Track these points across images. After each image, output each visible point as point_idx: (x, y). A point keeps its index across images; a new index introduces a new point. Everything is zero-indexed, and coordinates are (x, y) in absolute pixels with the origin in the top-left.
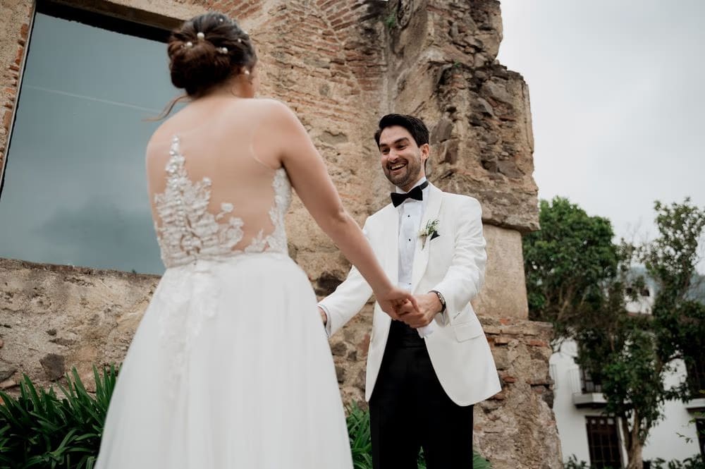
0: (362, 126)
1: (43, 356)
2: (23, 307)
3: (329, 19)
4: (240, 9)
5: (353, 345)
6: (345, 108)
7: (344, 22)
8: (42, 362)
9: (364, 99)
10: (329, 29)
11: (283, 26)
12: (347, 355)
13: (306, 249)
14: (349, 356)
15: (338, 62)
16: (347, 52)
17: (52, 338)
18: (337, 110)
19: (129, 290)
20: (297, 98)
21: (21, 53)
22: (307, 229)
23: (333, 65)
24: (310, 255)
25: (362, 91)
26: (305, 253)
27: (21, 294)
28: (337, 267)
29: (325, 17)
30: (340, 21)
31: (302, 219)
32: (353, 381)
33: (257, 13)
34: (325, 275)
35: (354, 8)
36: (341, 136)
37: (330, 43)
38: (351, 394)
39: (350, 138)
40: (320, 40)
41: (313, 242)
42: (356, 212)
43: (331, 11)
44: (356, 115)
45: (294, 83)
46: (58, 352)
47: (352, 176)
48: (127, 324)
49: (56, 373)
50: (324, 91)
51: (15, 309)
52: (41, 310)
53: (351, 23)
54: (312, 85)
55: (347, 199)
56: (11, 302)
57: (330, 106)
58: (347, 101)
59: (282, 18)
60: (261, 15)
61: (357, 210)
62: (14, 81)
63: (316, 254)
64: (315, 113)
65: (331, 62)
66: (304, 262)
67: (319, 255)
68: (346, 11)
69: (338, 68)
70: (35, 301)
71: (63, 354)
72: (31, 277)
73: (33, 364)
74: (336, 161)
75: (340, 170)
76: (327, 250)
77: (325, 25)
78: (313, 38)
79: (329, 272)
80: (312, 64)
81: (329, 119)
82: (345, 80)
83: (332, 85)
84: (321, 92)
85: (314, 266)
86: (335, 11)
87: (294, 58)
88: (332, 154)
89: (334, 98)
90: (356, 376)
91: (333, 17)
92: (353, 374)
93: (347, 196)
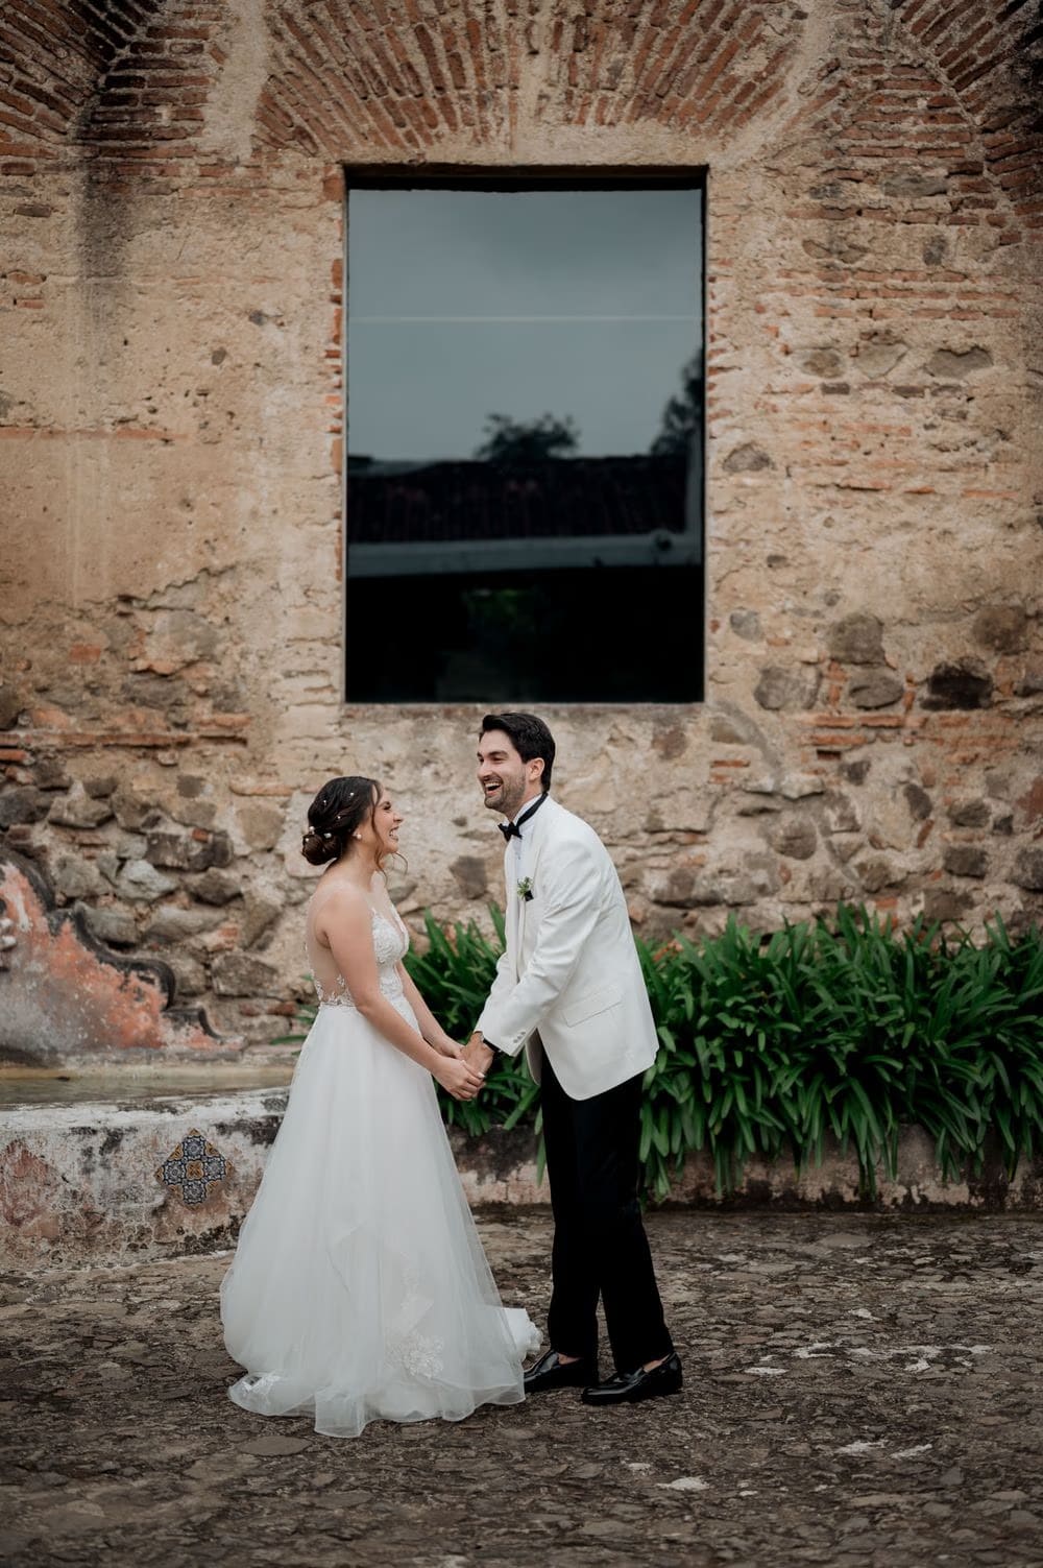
0: (1023, 320)
1: (453, 860)
2: (411, 784)
3: (943, 64)
4: (738, 100)
5: (1007, 802)
6: (983, 285)
7: (981, 60)
8: (452, 870)
9: (1031, 251)
10: (944, 91)
11: (837, 117)
12: (991, 825)
13: (901, 621)
14: (996, 827)
15: (967, 169)
16: (988, 137)
17: (463, 830)
18: (964, 294)
19: (572, 739)
20: (871, 285)
21: (338, 319)
22: (902, 579)
23: (955, 182)
24: (909, 633)
25: (1025, 233)
26: (898, 630)
27: (404, 764)
28: (970, 650)
29: (933, 64)
30: (971, 60)
31: (890, 560)
32: (1004, 872)
33: (772, 102)
34: (941, 671)
35: (1002, 17)
36: (976, 355)
37: (946, 127)
38: (999, 898)
39: (996, 354)
40: (922, 126)
41: (915, 606)
42: (1011, 526)
43: (948, 40)
44: (1010, 295)
45: (865, 250)
46: (474, 854)
47: (1002, 445)
48: (575, 797)
49: (477, 888)
50: (935, 253)
51: (399, 789)
52: (439, 787)
53: (998, 59)
54: (903, 246)
55: (989, 500)
56: (392, 778)
57: (948, 286)
58: (987, 267)
59: (831, 94)
60: (783, 102)
61: (1012, 520)
62: (336, 379)
63: (921, 628)
64: (915, 313)
65: (951, 174)
66: (898, 648)
67: (927, 630)
68: (987, 27)
69: (967, 188)
70: (427, 772)
71: (483, 855)
72: (416, 733)
73: (440, 873)
74: (963, 416)
75: (972, 435)
76: (946, 617)
77: (934, 82)
78: (905, 125)
79: (951, 663)
80: (905, 194)
81: (947, 320)
82: (983, 213)
83: (951, 233)
84: (929, 259)
85: (919, 653)
86: (959, 36)
87: (864, 187)
88: (954, 402)
89: (959, 266)
90: (1012, 864)
91: (954, 55)
92: (1004, 859)
93: (989, 493)
